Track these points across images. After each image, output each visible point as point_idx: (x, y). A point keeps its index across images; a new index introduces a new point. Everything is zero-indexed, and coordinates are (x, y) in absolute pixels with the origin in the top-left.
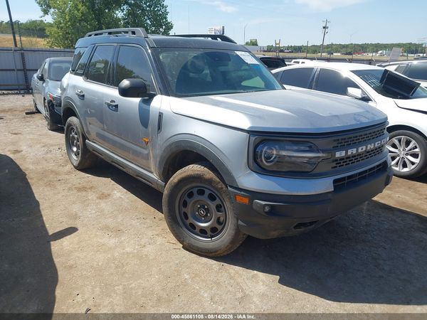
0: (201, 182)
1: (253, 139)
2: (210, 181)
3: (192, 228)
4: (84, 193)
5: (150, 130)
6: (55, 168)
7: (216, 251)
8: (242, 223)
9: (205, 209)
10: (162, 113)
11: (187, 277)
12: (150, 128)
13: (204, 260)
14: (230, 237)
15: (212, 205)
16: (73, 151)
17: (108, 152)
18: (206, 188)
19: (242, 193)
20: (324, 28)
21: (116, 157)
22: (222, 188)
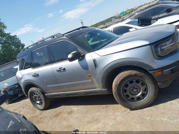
0: (131, 77)
1: (153, 47)
2: (135, 75)
3: (133, 99)
4: (60, 117)
5: (90, 70)
6: (32, 115)
7: (149, 103)
8: (160, 84)
9: (136, 88)
10: (95, 59)
11: (149, 118)
12: (90, 69)
13: (145, 109)
14: (153, 93)
15: (139, 85)
16: (37, 104)
17: (63, 93)
18: (134, 79)
19: (157, 70)
20: (82, 23)
21: (70, 92)
22: (142, 75)
